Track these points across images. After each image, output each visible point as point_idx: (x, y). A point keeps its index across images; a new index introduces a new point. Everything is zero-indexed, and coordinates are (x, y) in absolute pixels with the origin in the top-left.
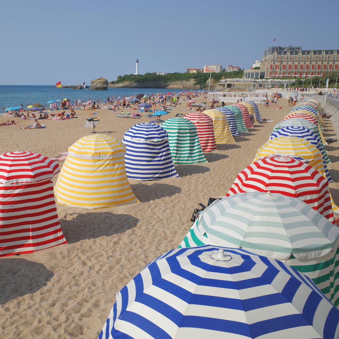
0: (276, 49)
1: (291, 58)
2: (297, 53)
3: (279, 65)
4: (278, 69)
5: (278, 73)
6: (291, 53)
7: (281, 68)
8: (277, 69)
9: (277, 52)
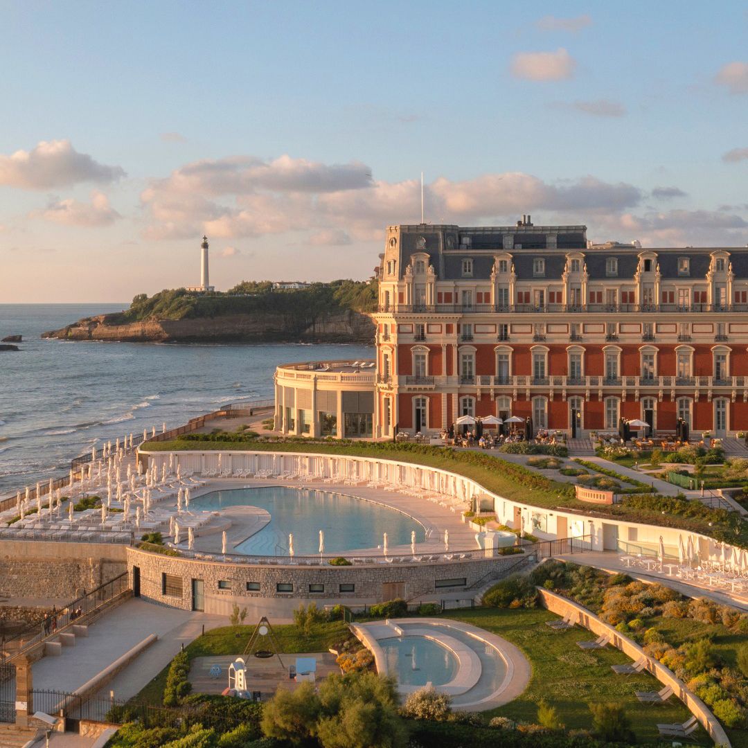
0: (422, 243)
1: (523, 298)
2: (554, 269)
3: (449, 347)
4: (449, 372)
5: (449, 397)
6: (524, 270)
7: (463, 367)
8: (440, 373)
9: (431, 262)
